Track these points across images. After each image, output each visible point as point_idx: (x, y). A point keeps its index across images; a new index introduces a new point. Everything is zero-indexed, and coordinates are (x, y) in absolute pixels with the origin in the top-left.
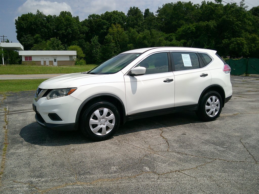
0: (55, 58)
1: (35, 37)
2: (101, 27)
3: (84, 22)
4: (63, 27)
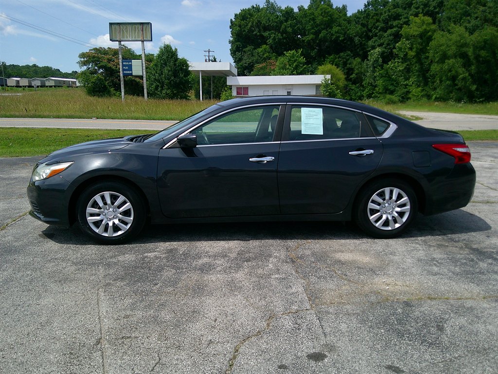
0: (289, 90)
1: (260, 50)
2: (389, 23)
3: (355, 17)
4: (313, 28)
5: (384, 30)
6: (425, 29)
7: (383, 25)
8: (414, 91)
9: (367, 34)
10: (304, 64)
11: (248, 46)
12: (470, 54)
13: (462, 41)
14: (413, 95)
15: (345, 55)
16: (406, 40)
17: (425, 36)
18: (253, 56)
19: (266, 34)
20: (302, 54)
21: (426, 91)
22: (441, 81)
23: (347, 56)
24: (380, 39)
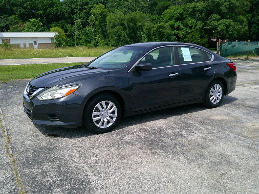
0: (35, 41)
1: (12, 17)
2: (83, 7)
3: (65, 2)
4: (42, 7)
5: (81, 10)
6: (102, 11)
7: (80, 7)
8: (100, 42)
9: (72, 12)
10: (42, 26)
11: (4, 14)
12: (126, 24)
13: (122, 18)
14: (100, 44)
15: (62, 22)
16: (93, 16)
17: (102, 14)
18: (7, 20)
19: (14, 8)
20: (40, 21)
21: (106, 41)
22: (112, 37)
23: (63, 23)
24: (79, 15)
